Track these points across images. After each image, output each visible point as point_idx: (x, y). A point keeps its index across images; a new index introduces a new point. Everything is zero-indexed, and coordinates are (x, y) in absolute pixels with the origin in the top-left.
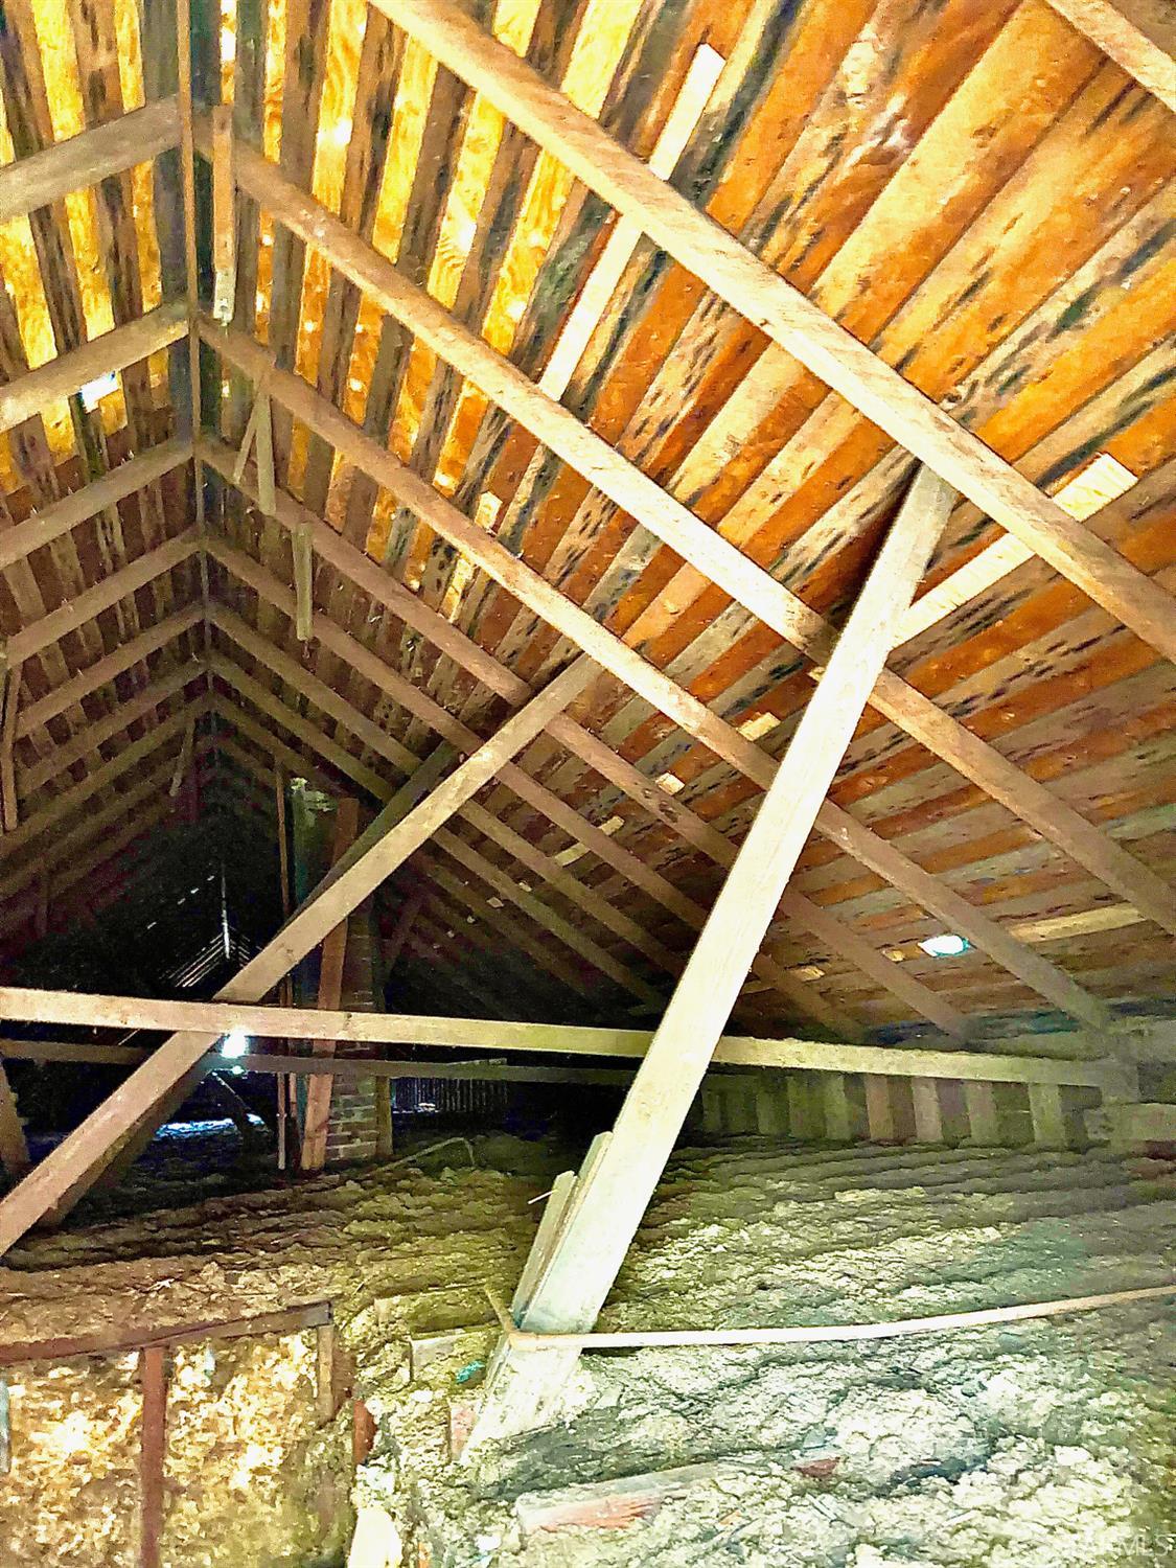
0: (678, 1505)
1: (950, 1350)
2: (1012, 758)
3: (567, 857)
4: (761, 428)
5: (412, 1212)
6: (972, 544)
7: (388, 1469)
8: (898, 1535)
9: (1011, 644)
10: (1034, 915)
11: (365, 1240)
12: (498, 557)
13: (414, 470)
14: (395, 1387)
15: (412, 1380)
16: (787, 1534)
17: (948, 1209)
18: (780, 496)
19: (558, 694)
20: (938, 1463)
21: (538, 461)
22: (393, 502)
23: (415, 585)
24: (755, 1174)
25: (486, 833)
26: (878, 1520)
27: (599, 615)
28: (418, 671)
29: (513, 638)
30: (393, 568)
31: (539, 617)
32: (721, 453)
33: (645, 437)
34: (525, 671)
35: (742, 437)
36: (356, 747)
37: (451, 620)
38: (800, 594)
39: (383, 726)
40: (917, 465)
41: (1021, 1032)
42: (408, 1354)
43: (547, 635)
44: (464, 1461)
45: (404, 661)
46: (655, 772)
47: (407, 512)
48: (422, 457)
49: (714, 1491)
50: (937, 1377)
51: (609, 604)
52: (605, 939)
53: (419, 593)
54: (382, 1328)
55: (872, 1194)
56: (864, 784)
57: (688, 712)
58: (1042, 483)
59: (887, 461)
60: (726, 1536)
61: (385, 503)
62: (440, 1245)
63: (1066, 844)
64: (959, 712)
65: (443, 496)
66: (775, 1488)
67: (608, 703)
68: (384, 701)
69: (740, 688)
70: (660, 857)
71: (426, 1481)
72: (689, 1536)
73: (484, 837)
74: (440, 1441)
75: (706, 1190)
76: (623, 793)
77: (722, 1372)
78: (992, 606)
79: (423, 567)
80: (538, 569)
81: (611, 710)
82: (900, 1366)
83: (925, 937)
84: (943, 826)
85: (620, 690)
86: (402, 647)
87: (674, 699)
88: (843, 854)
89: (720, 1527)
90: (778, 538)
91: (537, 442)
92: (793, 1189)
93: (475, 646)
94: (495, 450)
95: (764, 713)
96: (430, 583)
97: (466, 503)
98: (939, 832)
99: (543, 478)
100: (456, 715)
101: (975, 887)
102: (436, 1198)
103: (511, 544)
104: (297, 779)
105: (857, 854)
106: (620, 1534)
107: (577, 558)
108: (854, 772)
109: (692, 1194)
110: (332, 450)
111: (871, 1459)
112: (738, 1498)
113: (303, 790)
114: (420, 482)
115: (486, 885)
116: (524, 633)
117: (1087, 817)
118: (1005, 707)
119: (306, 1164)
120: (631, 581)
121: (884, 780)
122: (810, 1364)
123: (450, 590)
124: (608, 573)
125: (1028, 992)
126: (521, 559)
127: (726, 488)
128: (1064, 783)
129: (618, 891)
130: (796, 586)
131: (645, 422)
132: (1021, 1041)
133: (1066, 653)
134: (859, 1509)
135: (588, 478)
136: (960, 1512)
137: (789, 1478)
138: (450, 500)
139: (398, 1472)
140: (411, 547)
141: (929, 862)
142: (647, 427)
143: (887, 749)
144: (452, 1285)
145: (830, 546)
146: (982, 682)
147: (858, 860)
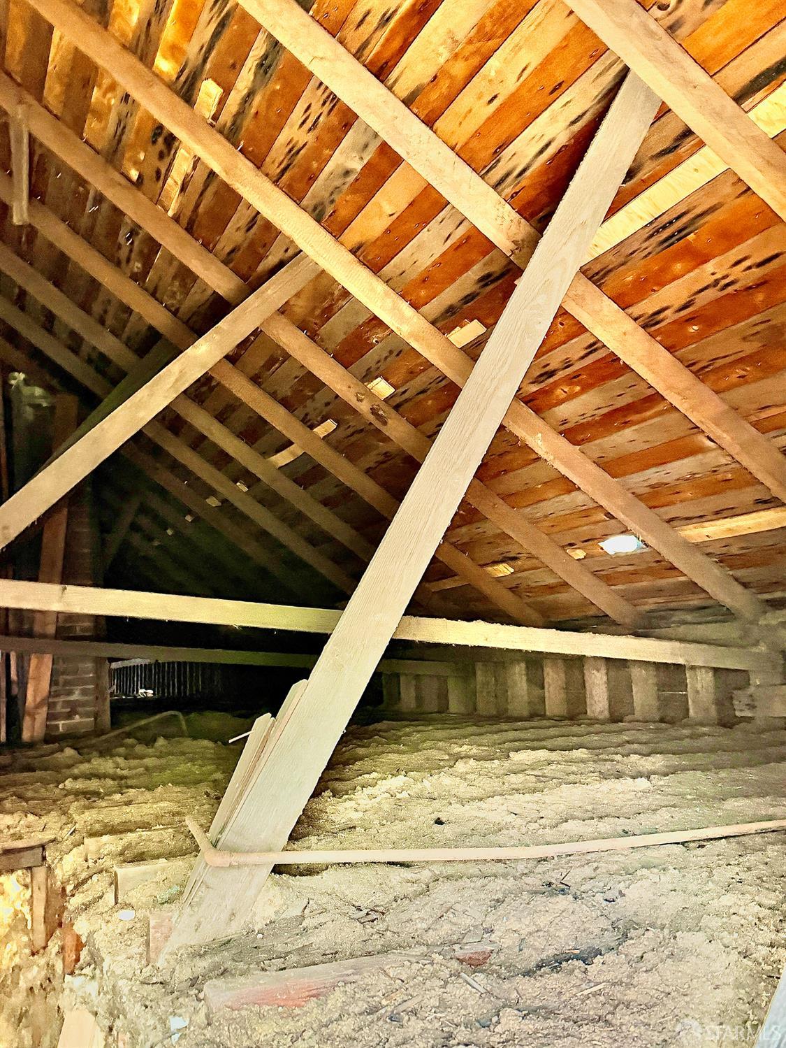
0: (349, 988)
1: (597, 868)
2: (695, 368)
3: (283, 458)
4: (480, 27)
5: (125, 772)
6: (670, 156)
7: (93, 977)
8: (538, 1004)
9: (701, 258)
10: (701, 517)
11: (78, 794)
12: (216, 147)
13: (134, 53)
14: (101, 910)
15: (116, 903)
16: (443, 1005)
17: (608, 766)
18: (495, 97)
19: (274, 292)
20: (578, 951)
21: (259, 49)
22: (113, 87)
23: (134, 174)
24: (440, 741)
25: (206, 433)
26: (522, 993)
27: (318, 215)
28: (137, 266)
29: (233, 235)
30: (112, 155)
31: (258, 213)
32: (441, 50)
33: (367, 29)
34: (245, 269)
35: (461, 35)
36: (75, 343)
37: (170, 213)
38: (511, 199)
39: (102, 321)
40: (625, 71)
41: (685, 623)
42: (114, 882)
43: (266, 232)
44: (160, 963)
45: (123, 253)
46: (368, 376)
47: (127, 97)
48: (143, 37)
49: (383, 977)
50: (583, 889)
51: (327, 203)
52: (317, 538)
53: (139, 183)
54: (90, 863)
55: (542, 754)
56: (559, 393)
57: (402, 318)
58: (739, 98)
59: (597, 67)
60: (389, 1009)
61: (104, 86)
62: (148, 795)
63: (735, 450)
64: (649, 323)
65: (162, 80)
66: (436, 971)
67: (326, 304)
68: (101, 297)
69: (451, 295)
70: (371, 460)
71: (126, 981)
72: (357, 1010)
73: (203, 438)
74: (140, 950)
75: (398, 752)
76: (337, 396)
77: (398, 889)
78: (685, 219)
79: (142, 156)
80: (258, 163)
81: (328, 313)
82: (553, 881)
83: (605, 536)
84: (628, 433)
85: (337, 292)
86: (121, 240)
87: (389, 303)
88: (539, 459)
89: (384, 1002)
90: (493, 142)
91: (258, 28)
92: (474, 751)
93: (193, 241)
94: (216, 35)
95: (471, 320)
96: (149, 173)
97: (186, 91)
98: (625, 439)
99: (264, 67)
100: (175, 313)
101: (652, 490)
102: (148, 761)
103: (231, 134)
104: (16, 374)
105: (549, 457)
106: (297, 1011)
107: (298, 152)
108: (551, 380)
109: (384, 755)
110: (51, 29)
111: (521, 950)
112: (403, 981)
113: (21, 385)
114: (140, 66)
115: (205, 484)
116: (243, 231)
117: (755, 425)
118: (690, 320)
119: (26, 735)
120: (351, 179)
121: (578, 388)
122: (475, 879)
123: (170, 181)
124: (327, 169)
125: (693, 587)
126: (240, 151)
127: (444, 86)
128: (738, 395)
129: (331, 491)
130: (508, 191)
131: (368, 13)
132: (682, 630)
133: (749, 268)
134: (506, 985)
135: (311, 68)
136: (593, 984)
137: (449, 965)
138: (170, 86)
139: (101, 978)
140: (129, 137)
141: (613, 466)
142: (368, 18)
143: (582, 358)
144: (158, 827)
145: (541, 152)
146: (671, 295)
147: (550, 463)
